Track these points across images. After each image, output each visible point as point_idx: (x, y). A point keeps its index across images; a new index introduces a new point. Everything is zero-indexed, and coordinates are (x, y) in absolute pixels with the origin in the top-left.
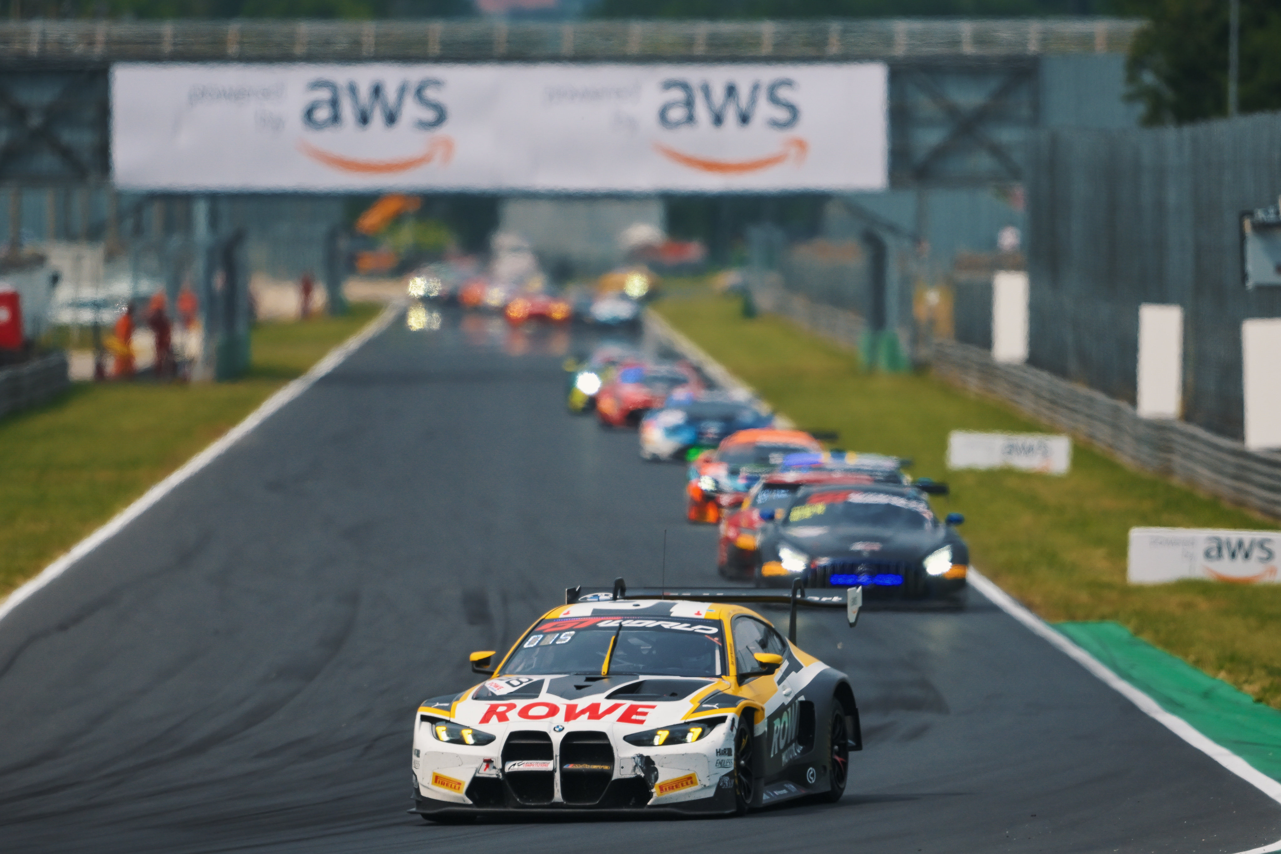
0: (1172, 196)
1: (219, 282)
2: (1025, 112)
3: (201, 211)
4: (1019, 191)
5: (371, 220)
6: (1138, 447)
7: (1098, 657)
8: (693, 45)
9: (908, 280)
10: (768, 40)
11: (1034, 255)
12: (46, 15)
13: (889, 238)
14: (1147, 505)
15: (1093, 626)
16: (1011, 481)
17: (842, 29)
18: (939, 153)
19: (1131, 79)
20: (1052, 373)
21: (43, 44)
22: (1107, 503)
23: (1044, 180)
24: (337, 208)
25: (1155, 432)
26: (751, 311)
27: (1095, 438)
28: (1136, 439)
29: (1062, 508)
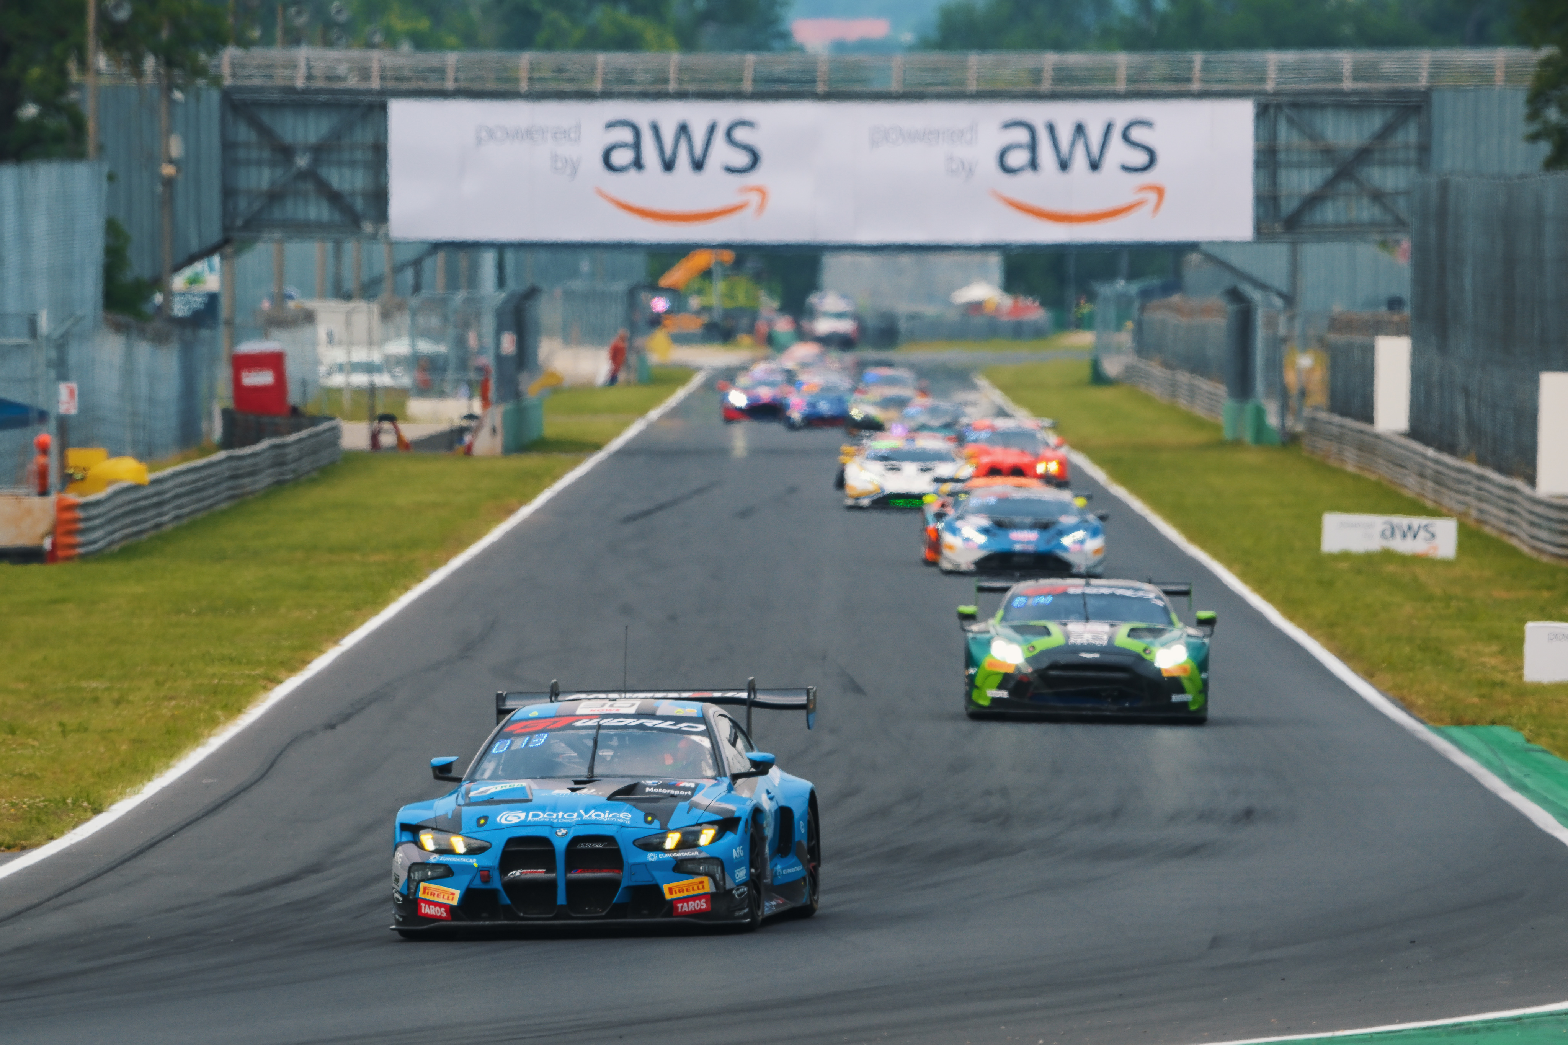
1: (508, 344)
2: (1411, 155)
3: (487, 262)
4: (1404, 243)
5: (676, 276)
6: (1535, 531)
7: (1489, 765)
8: (1038, 81)
9: (1278, 343)
10: (1122, 74)
11: (1420, 314)
12: (311, 43)
13: (1256, 296)
14: (1546, 594)
15: (1481, 730)
16: (1391, 568)
17: (1206, 62)
18: (1313, 201)
19: (1534, 115)
20: (1440, 448)
21: (309, 77)
22: (1499, 593)
23: (1432, 231)
24: (639, 262)
25: (1554, 514)
26: (1098, 378)
27: (1485, 523)
28: (1532, 524)
29: (1448, 598)
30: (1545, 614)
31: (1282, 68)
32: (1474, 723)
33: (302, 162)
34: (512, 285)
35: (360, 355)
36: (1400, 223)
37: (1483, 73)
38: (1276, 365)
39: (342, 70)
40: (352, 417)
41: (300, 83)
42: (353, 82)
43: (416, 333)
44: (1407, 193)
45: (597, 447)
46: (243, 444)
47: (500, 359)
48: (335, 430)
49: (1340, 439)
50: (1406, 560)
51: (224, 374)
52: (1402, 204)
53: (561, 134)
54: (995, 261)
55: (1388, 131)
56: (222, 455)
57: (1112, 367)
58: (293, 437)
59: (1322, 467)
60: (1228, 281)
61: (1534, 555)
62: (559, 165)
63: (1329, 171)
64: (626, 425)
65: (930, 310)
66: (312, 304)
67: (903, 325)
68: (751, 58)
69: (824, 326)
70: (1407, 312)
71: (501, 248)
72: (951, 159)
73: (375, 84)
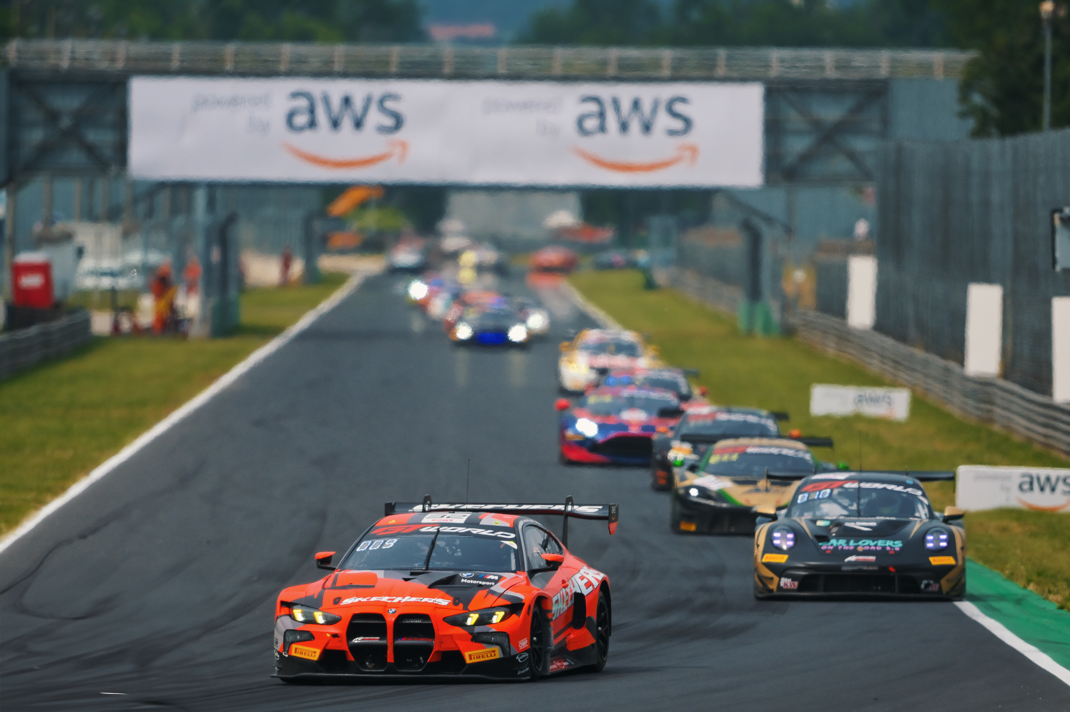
0: (996, 196)
1: (215, 255)
2: (876, 126)
3: (200, 198)
4: (870, 189)
5: (340, 207)
6: (965, 400)
8: (605, 68)
9: (779, 262)
10: (667, 63)
11: (883, 241)
12: (75, 37)
13: (763, 227)
14: (973, 446)
16: (860, 427)
17: (727, 56)
18: (806, 157)
19: (964, 99)
20: (897, 339)
21: (73, 60)
22: (939, 445)
23: (891, 181)
24: (313, 198)
25: (980, 388)
26: (650, 284)
27: (929, 392)
28: (965, 395)
29: (901, 450)
30: (971, 460)
31: (782, 61)
33: (66, 122)
35: (107, 264)
36: (868, 176)
37: (927, 68)
38: (777, 277)
39: (96, 55)
40: (101, 307)
41: (65, 64)
42: (103, 65)
43: (147, 246)
44: (874, 153)
45: (276, 332)
46: (20, 329)
48: (87, 318)
50: (872, 421)
51: (6, 277)
52: (870, 161)
53: (256, 101)
55: (857, 110)
56: (5, 336)
57: (661, 277)
58: (55, 324)
59: (811, 353)
60: (742, 214)
61: (964, 416)
62: (254, 125)
63: (816, 137)
65: (525, 232)
66: (71, 226)
68: (397, 49)
71: (210, 187)
72: (539, 124)
73: (120, 66)
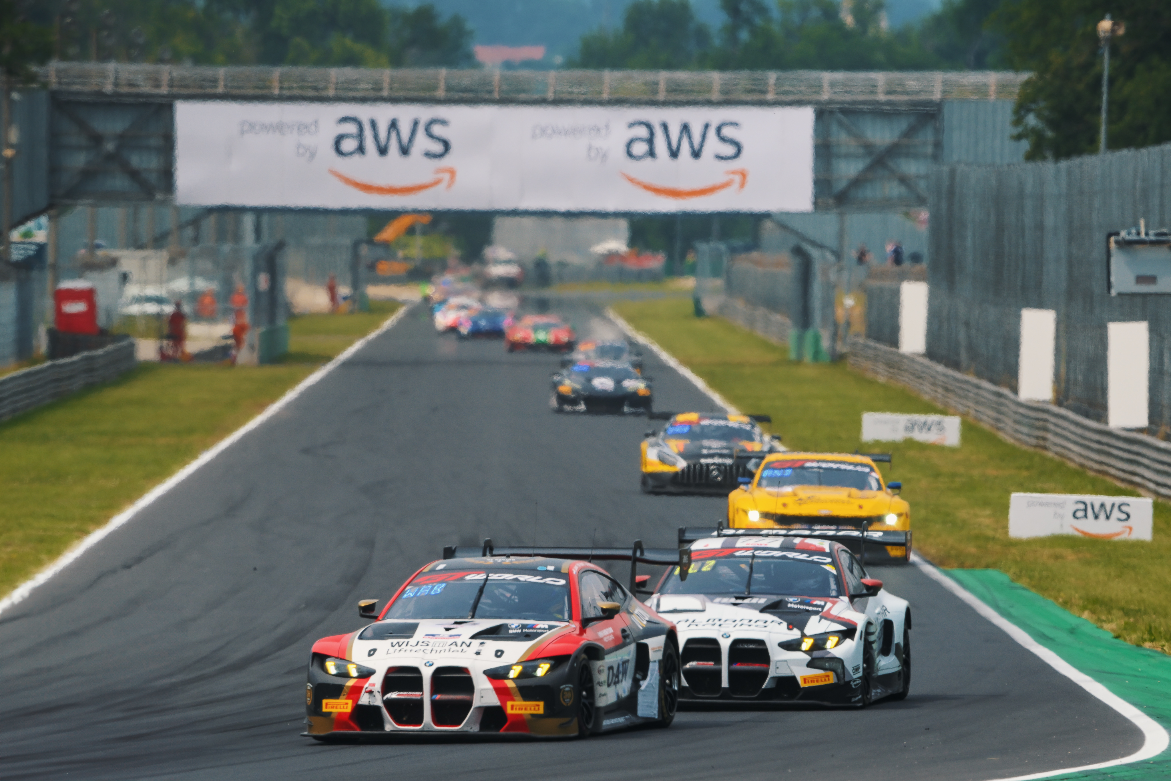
1: (263, 282)
2: (928, 150)
3: (248, 221)
4: (923, 214)
5: (388, 233)
6: (1017, 427)
7: (983, 598)
8: (655, 92)
9: (830, 287)
10: (717, 87)
11: (934, 267)
12: (118, 59)
13: (814, 253)
14: (1025, 473)
15: (979, 573)
16: (911, 453)
17: (778, 79)
18: (857, 182)
19: (1018, 121)
20: (947, 365)
21: (116, 84)
22: (991, 472)
23: (944, 205)
24: (360, 223)
25: (1032, 414)
26: (699, 312)
27: (981, 420)
28: (1016, 422)
29: (953, 476)
30: (1023, 487)
31: (833, 84)
32: (973, 567)
33: (110, 146)
34: (267, 240)
35: (151, 291)
36: (921, 201)
37: (981, 90)
38: (829, 303)
39: (140, 79)
40: (145, 335)
41: (109, 88)
42: (146, 88)
43: (193, 274)
44: (926, 177)
45: (328, 359)
46: (63, 356)
47: (257, 294)
48: (132, 346)
49: (875, 359)
50: (922, 447)
51: (48, 303)
52: (922, 185)
53: (303, 128)
54: (623, 224)
55: (910, 132)
56: (48, 363)
57: (709, 304)
58: (100, 352)
59: (862, 380)
60: (793, 240)
61: (1017, 444)
62: (301, 150)
63: (868, 161)
64: (350, 343)
65: (574, 259)
66: (115, 253)
67: (554, 271)
68: (443, 72)
69: (498, 271)
70: (924, 265)
71: (258, 212)
72: (590, 148)
73: (164, 90)
